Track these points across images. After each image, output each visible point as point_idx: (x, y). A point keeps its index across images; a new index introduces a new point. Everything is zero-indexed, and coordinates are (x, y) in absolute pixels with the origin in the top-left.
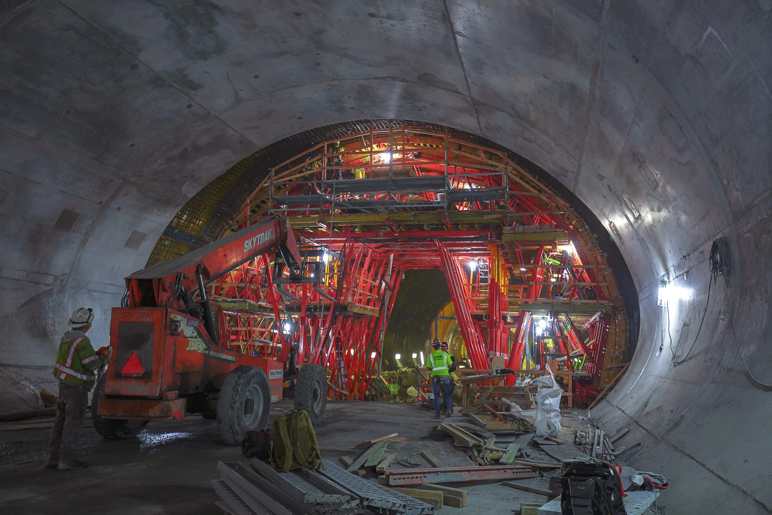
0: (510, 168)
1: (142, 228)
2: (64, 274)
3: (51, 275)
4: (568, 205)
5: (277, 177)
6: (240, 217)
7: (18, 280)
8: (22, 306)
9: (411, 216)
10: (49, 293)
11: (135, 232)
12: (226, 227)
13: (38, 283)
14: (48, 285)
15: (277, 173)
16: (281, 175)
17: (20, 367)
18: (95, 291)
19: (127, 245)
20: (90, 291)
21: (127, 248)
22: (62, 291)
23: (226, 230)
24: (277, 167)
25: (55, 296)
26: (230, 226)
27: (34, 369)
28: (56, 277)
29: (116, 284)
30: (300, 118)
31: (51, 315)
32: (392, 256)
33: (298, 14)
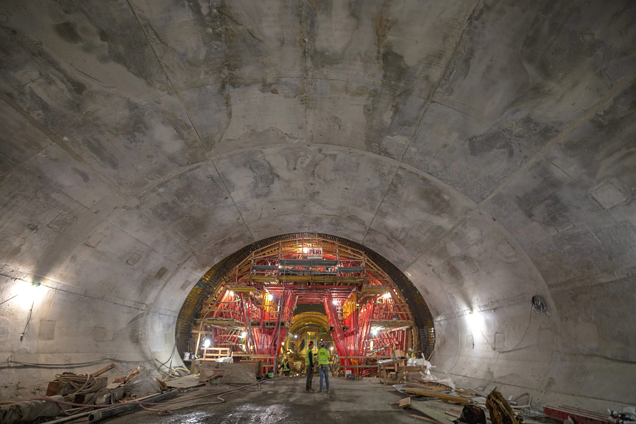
0: (366, 259)
1: (190, 280)
2: (151, 304)
3: (145, 304)
4: (389, 277)
5: (255, 256)
6: (230, 275)
7: (130, 307)
8: (129, 323)
9: (322, 278)
10: (142, 315)
11: (187, 281)
12: (223, 280)
13: (138, 309)
14: (142, 310)
15: (256, 254)
16: (257, 255)
17: (128, 362)
18: (161, 314)
19: (181, 288)
20: (159, 314)
21: (181, 290)
22: (148, 314)
23: (223, 281)
24: (255, 251)
25: (144, 317)
26: (225, 279)
27: (134, 363)
28: (147, 306)
29: (171, 310)
30: (280, 229)
31: (141, 329)
32: (297, 297)
33: (312, 184)
